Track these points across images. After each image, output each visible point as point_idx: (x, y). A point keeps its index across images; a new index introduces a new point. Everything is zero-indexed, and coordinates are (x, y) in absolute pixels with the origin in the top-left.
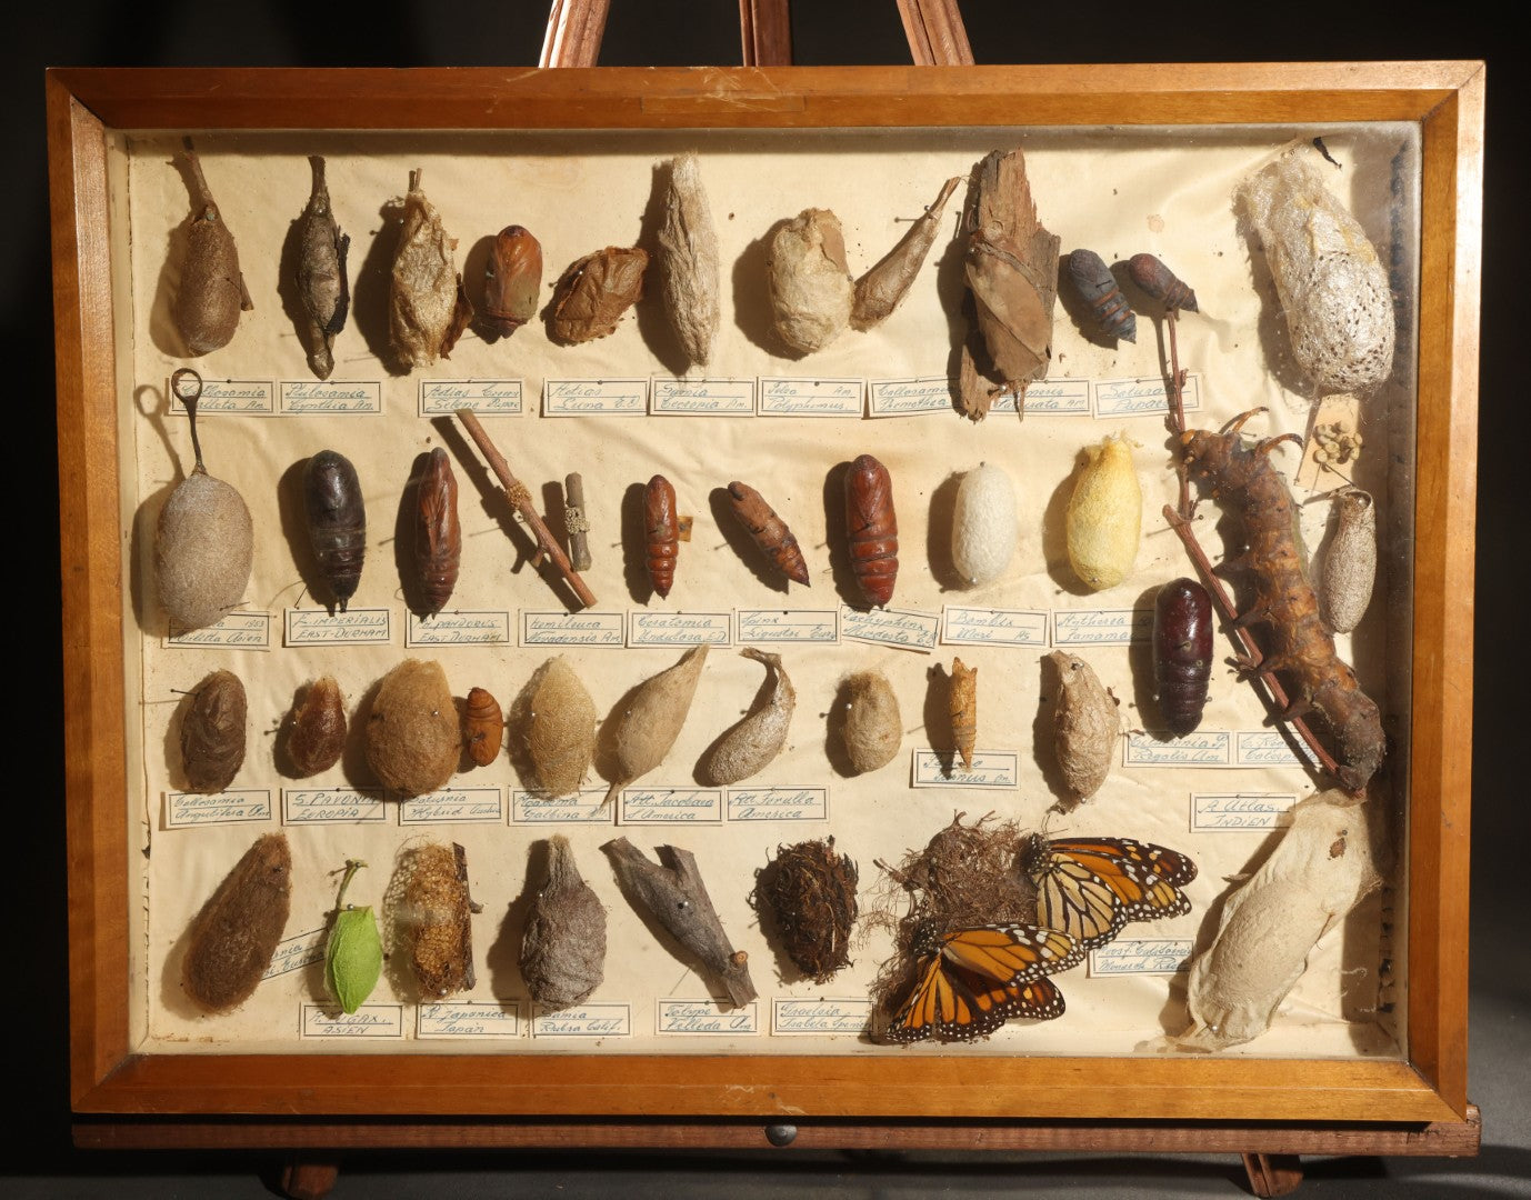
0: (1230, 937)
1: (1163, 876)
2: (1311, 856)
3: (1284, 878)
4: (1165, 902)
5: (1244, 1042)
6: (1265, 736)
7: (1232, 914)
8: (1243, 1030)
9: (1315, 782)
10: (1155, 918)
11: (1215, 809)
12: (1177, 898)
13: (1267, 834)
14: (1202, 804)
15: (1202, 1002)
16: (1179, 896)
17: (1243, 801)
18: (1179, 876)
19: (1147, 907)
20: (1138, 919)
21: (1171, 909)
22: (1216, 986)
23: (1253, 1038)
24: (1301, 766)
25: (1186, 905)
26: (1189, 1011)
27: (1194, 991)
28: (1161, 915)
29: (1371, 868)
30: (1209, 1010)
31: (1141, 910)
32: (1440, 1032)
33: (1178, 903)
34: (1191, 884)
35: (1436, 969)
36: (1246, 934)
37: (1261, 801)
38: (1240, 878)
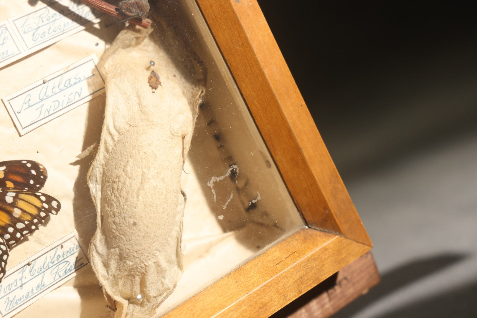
0: (110, 205)
1: (19, 187)
2: (139, 97)
3: (127, 127)
4: (34, 212)
5: (170, 294)
6: (39, 13)
7: (99, 187)
8: (162, 283)
9: (101, 37)
10: (31, 232)
11: (31, 103)
12: (42, 202)
13: (87, 105)
14: (17, 104)
15: (115, 282)
16: (43, 198)
17: (50, 84)
18: (32, 182)
19: (20, 226)
20: (18, 242)
21: (43, 214)
22: (122, 258)
23: (175, 286)
24: (82, 28)
25: (54, 204)
26: (109, 297)
27: (104, 276)
28: (36, 225)
29: (188, 85)
30: (124, 284)
31: (16, 230)
32: (320, 184)
33: (46, 206)
34: (46, 184)
35: (289, 131)
36: (124, 193)
37: (66, 76)
38: (87, 153)
